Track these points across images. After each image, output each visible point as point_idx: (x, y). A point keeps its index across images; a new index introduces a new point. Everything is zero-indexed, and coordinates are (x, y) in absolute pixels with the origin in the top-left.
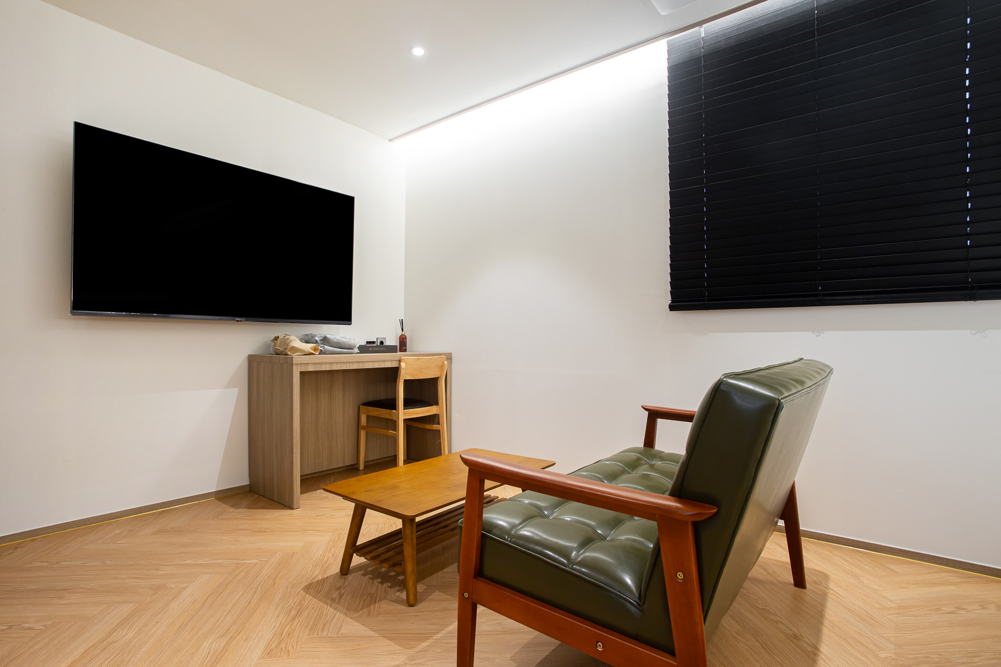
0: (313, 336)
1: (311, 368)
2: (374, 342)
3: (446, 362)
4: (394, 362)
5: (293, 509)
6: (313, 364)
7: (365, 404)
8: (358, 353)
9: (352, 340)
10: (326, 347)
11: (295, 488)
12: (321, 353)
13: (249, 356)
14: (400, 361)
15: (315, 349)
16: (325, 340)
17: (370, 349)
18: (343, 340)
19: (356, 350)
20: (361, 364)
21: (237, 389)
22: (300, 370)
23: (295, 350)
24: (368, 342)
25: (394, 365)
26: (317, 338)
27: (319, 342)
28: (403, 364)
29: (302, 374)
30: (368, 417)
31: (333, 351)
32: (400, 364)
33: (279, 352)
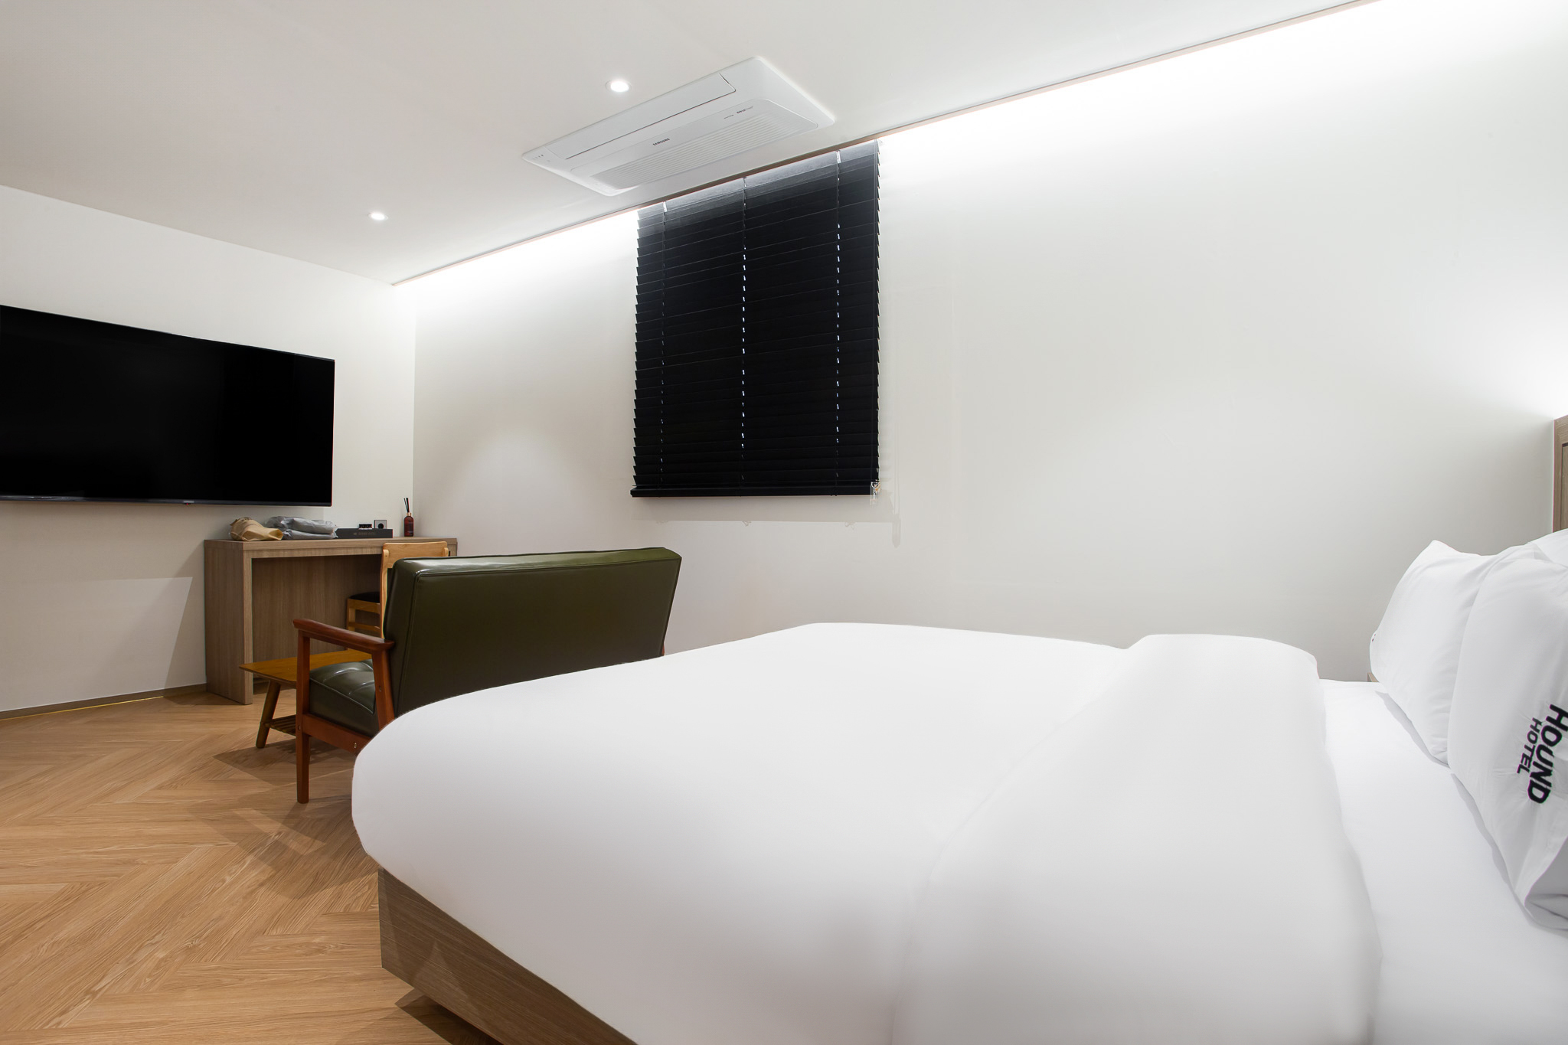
0: (280, 519)
1: (266, 555)
2: (370, 526)
3: (446, 549)
4: (375, 549)
5: (244, 704)
6: (268, 550)
7: (353, 597)
8: (336, 538)
9: (328, 524)
10: (293, 531)
11: (246, 682)
12: (285, 538)
13: (205, 541)
14: (382, 548)
15: (278, 535)
16: (293, 524)
17: (355, 534)
18: (316, 523)
19: (334, 535)
20: (330, 551)
21: (191, 578)
22: (252, 557)
23: (251, 535)
24: (361, 526)
25: (375, 552)
26: (282, 522)
27: (286, 526)
28: (386, 551)
29: (254, 561)
30: (358, 612)
31: (303, 536)
32: (383, 551)
33: (235, 537)
